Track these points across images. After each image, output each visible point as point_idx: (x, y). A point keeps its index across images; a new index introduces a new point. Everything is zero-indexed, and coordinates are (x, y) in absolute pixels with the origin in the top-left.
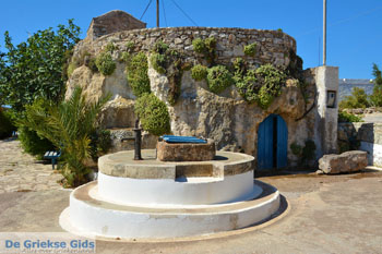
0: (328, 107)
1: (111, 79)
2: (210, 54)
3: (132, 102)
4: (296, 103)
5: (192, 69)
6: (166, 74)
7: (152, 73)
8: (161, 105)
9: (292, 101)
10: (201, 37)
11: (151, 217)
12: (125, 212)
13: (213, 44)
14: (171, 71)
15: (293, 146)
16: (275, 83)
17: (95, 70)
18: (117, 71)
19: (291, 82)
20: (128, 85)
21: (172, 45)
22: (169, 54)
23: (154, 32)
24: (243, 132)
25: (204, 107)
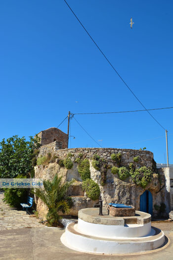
0: (171, 187)
1: (70, 171)
2: (119, 161)
3: (80, 183)
4: (157, 185)
5: (112, 169)
6: (100, 171)
7: (92, 170)
8: (96, 185)
9: (155, 184)
10: (115, 153)
11: (118, 243)
12: (106, 241)
13: (120, 157)
14: (103, 169)
15: (155, 206)
16: (148, 176)
17: (62, 165)
18: (73, 167)
19: (155, 175)
20: (79, 174)
21: (101, 156)
22: (101, 161)
23: (93, 149)
24: (135, 200)
25: (117, 187)
